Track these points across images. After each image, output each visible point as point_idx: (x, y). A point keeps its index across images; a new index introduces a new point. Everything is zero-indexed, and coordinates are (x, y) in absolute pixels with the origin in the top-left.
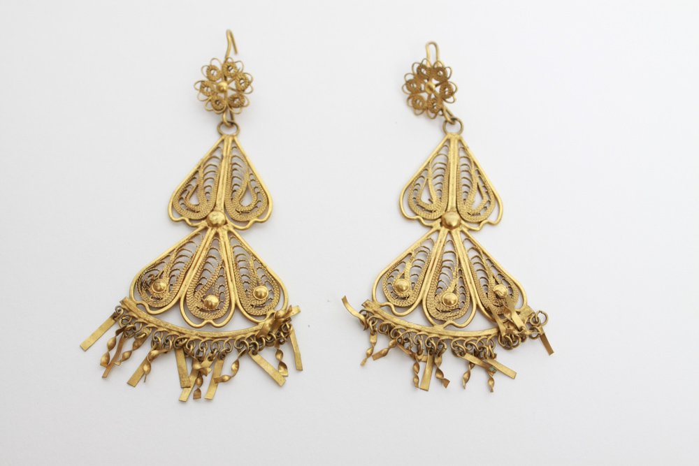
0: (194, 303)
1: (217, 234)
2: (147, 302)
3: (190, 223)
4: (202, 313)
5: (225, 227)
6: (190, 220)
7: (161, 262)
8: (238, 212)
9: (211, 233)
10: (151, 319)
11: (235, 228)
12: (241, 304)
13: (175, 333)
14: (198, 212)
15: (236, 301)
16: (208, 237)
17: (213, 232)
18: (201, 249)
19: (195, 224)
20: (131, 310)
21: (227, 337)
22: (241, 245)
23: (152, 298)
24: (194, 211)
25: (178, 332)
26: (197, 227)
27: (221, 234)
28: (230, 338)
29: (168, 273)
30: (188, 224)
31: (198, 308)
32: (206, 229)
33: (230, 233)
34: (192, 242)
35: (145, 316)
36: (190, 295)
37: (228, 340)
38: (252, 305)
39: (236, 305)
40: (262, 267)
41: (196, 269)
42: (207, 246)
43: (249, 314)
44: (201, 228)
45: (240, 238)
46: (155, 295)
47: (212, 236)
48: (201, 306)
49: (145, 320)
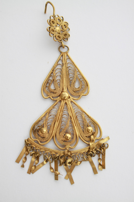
1: (66, 103)
2: (39, 139)
3: (53, 99)
4: (65, 143)
5: (69, 99)
6: (52, 97)
7: (42, 119)
8: (74, 91)
9: (63, 103)
10: (42, 147)
11: (73, 99)
12: (81, 136)
13: (54, 153)
14: (55, 93)
15: (79, 135)
16: (62, 105)
17: (64, 102)
18: (60, 111)
19: (55, 99)
20: (31, 144)
21: (77, 153)
22: (78, 108)
23: (40, 137)
24: (54, 93)
26: (56, 101)
27: (68, 103)
28: (78, 153)
29: (46, 124)
30: (52, 99)
31: (62, 140)
33: (71, 102)
35: (39, 146)
36: (57, 134)
37: (78, 154)
38: (86, 136)
40: (89, 118)
41: (59, 121)
42: (62, 110)
43: (86, 141)
44: (58, 101)
46: (42, 136)
47: (64, 104)
48: (64, 139)
49: (39, 148)
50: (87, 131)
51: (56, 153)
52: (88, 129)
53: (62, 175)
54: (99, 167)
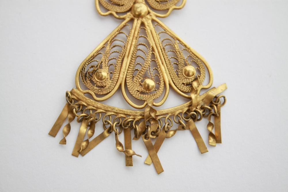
0: (134, 88)
1: (143, 24)
2: (93, 90)
3: (117, 16)
4: (144, 96)
5: (148, 16)
6: (117, 13)
7: (98, 53)
8: (158, 2)
9: (137, 23)
10: (99, 105)
11: (157, 16)
12: (174, 83)
13: (122, 115)
14: (122, 5)
15: (169, 81)
16: (136, 27)
17: (139, 22)
18: (131, 38)
19: (122, 17)
20: (80, 100)
21: (167, 114)
22: (165, 31)
23: (96, 86)
24: (119, 5)
25: (125, 114)
26: (124, 19)
27: (146, 23)
28: (170, 114)
29: (107, 63)
30: (116, 17)
31: (138, 91)
32: (132, 20)
33: (153, 21)
34: (122, 33)
35: (93, 103)
36: (129, 81)
37: (168, 116)
38: (183, 84)
39: (170, 85)
40: (187, 49)
41: (130, 57)
42: (136, 35)
43: (182, 91)
44: (127, 19)
45: (163, 25)
46: (99, 84)
47: (139, 25)
48: (141, 89)
49: (94, 106)
50: (185, 74)
51: (126, 115)
52: (186, 71)
53: (141, 156)
54: (209, 139)
